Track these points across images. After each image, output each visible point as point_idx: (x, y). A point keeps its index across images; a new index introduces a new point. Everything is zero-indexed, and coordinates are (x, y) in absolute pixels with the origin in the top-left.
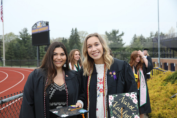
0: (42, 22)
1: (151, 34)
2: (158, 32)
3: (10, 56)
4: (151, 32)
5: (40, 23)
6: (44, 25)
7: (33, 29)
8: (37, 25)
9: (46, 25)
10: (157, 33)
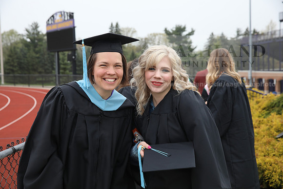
0: (62, 14)
1: (238, 32)
2: (249, 30)
3: (11, 68)
4: (238, 29)
5: (59, 14)
6: (66, 19)
7: (48, 24)
8: (55, 17)
9: (69, 18)
10: (247, 30)
